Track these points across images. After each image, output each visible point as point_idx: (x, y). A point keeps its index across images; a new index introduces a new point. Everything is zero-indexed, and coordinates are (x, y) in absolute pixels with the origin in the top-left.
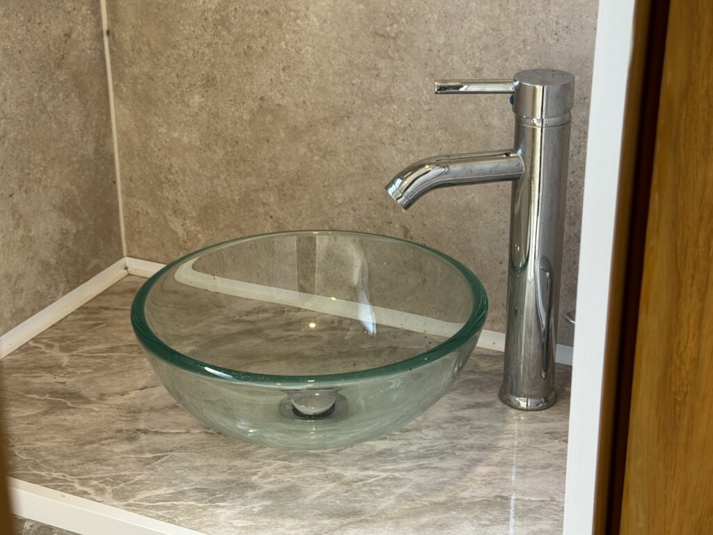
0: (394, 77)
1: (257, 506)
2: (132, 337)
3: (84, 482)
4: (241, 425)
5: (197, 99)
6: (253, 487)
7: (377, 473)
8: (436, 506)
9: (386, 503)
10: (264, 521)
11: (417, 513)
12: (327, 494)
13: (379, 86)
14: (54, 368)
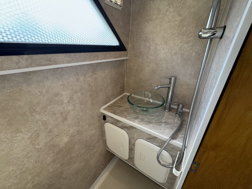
0: (154, 76)
1: (140, 120)
2: (127, 101)
3: (122, 116)
4: (137, 111)
5: (133, 78)
6: (139, 118)
7: (152, 118)
8: (159, 122)
9: (154, 121)
10: (141, 122)
11: (157, 123)
12: (147, 120)
13: (153, 77)
14: (119, 103)
